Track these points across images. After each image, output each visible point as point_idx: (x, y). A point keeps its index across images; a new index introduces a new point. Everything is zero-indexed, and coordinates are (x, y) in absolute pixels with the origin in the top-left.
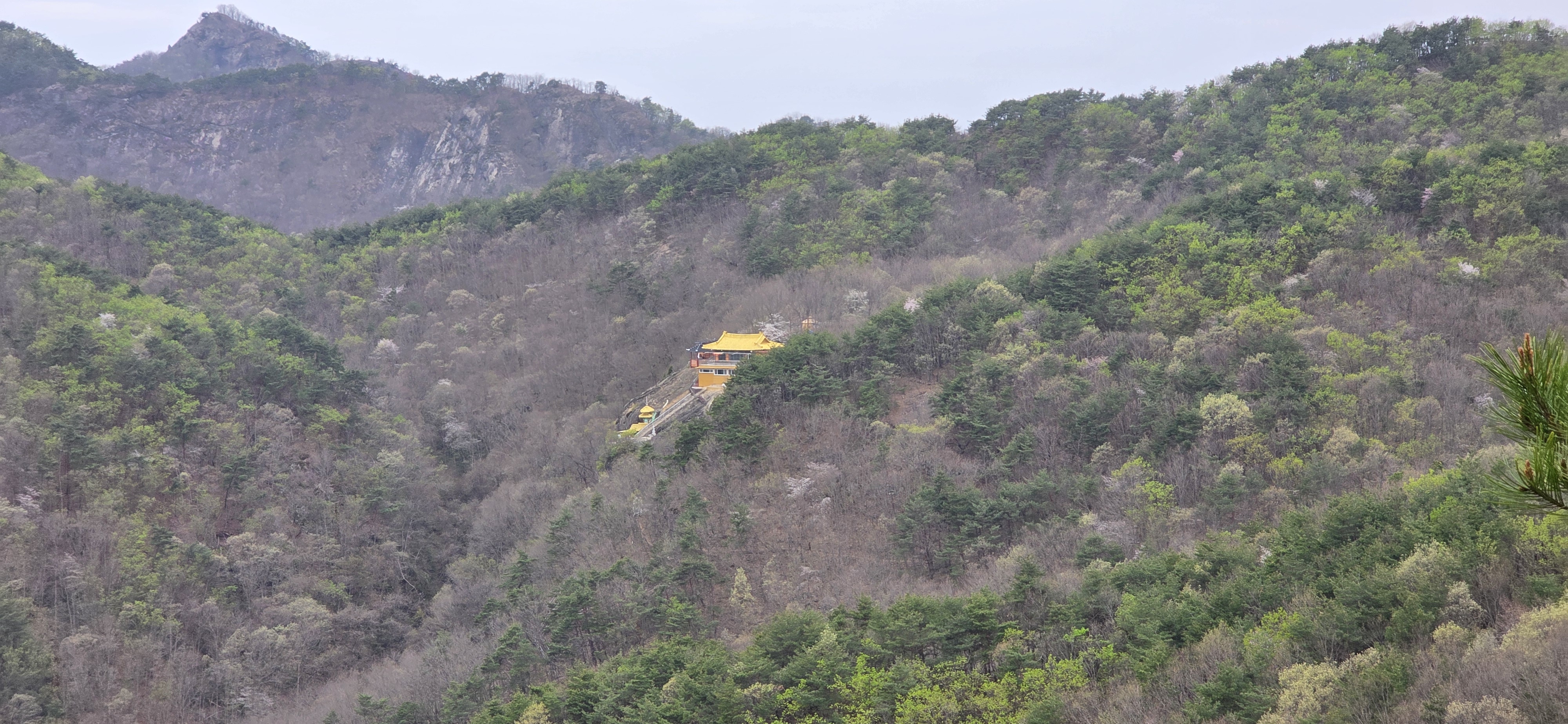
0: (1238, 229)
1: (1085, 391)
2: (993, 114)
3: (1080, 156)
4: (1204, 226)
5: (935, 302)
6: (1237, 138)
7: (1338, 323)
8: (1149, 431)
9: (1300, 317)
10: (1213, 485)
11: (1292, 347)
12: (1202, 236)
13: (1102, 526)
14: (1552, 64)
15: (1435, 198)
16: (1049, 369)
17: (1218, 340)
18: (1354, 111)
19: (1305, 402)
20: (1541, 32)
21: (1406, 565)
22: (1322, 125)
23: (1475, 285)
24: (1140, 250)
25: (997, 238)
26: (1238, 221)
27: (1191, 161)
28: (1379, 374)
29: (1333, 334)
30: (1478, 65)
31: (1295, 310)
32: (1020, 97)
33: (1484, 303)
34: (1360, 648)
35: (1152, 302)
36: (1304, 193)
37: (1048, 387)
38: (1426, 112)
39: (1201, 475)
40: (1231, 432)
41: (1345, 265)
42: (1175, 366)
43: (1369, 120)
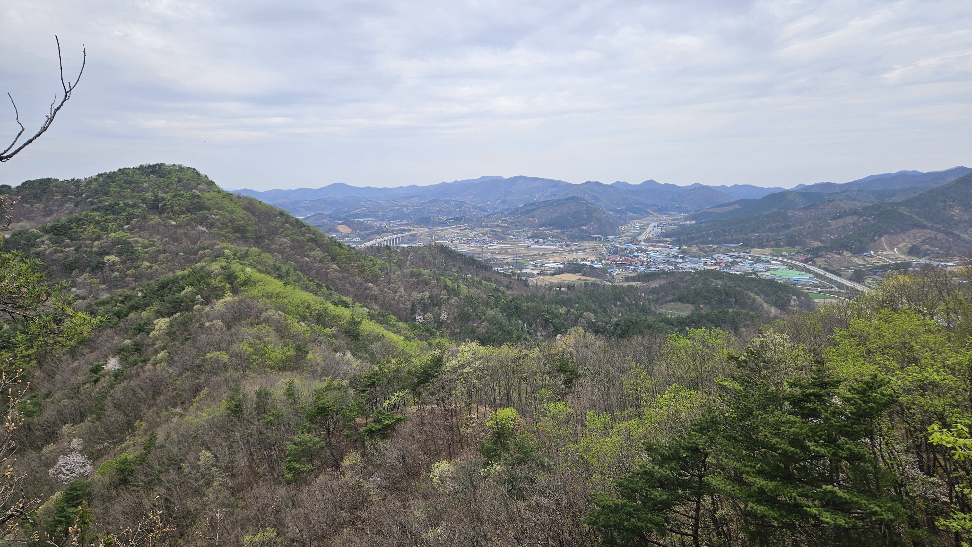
0: (109, 214)
1: (68, 257)
2: (23, 184)
3: (53, 195)
4: (99, 213)
5: (15, 235)
6: (102, 191)
7: (140, 237)
8: (89, 266)
9: (130, 236)
10: (111, 278)
11: (129, 243)
12: (99, 216)
13: (78, 291)
14: (184, 175)
15: (162, 206)
16: (56, 251)
17: (107, 242)
18: (134, 185)
19: (134, 257)
20: (181, 167)
21: (183, 293)
22: (125, 188)
23: (175, 226)
24: (81, 220)
25: (28, 218)
26: (109, 212)
27: (88, 197)
28: (152, 249)
29: (140, 240)
30: (165, 174)
31: (128, 234)
32: (32, 180)
33: (178, 231)
34: (175, 313)
35: (86, 233)
36: (127, 205)
37: (55, 256)
38: (153, 186)
39: (107, 276)
40: (114, 265)
41: (140, 223)
42: (95, 249)
43: (138, 187)
